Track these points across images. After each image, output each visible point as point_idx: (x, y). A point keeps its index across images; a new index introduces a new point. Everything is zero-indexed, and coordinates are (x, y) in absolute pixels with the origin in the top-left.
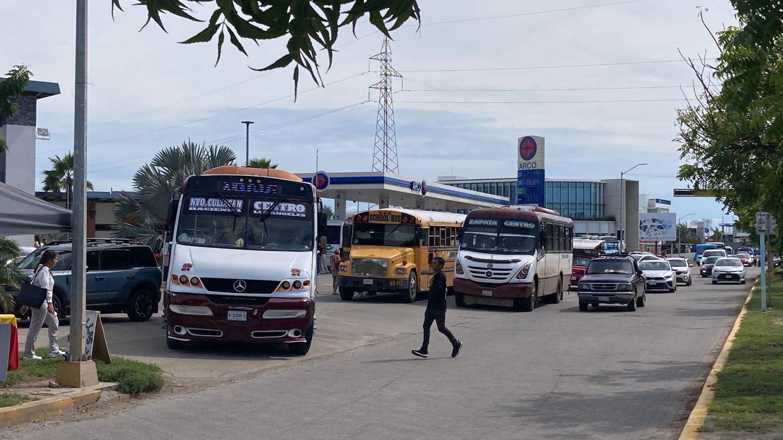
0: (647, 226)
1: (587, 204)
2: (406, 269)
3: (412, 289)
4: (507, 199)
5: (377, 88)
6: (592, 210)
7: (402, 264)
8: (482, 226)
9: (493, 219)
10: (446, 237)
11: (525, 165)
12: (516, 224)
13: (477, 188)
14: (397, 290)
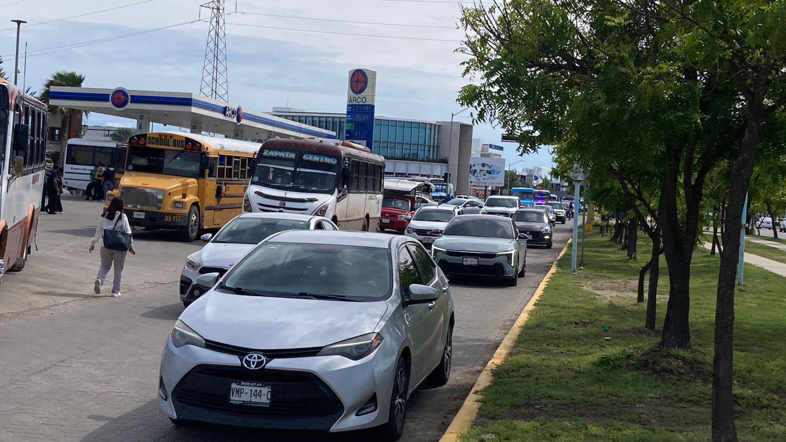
0: (476, 170)
1: (421, 145)
2: (185, 202)
3: (192, 226)
4: (334, 134)
5: (209, 7)
6: (426, 151)
7: (181, 196)
8: (278, 158)
9: (291, 151)
10: (240, 169)
11: (355, 99)
12: (316, 158)
13: (313, 121)
14: (175, 227)
